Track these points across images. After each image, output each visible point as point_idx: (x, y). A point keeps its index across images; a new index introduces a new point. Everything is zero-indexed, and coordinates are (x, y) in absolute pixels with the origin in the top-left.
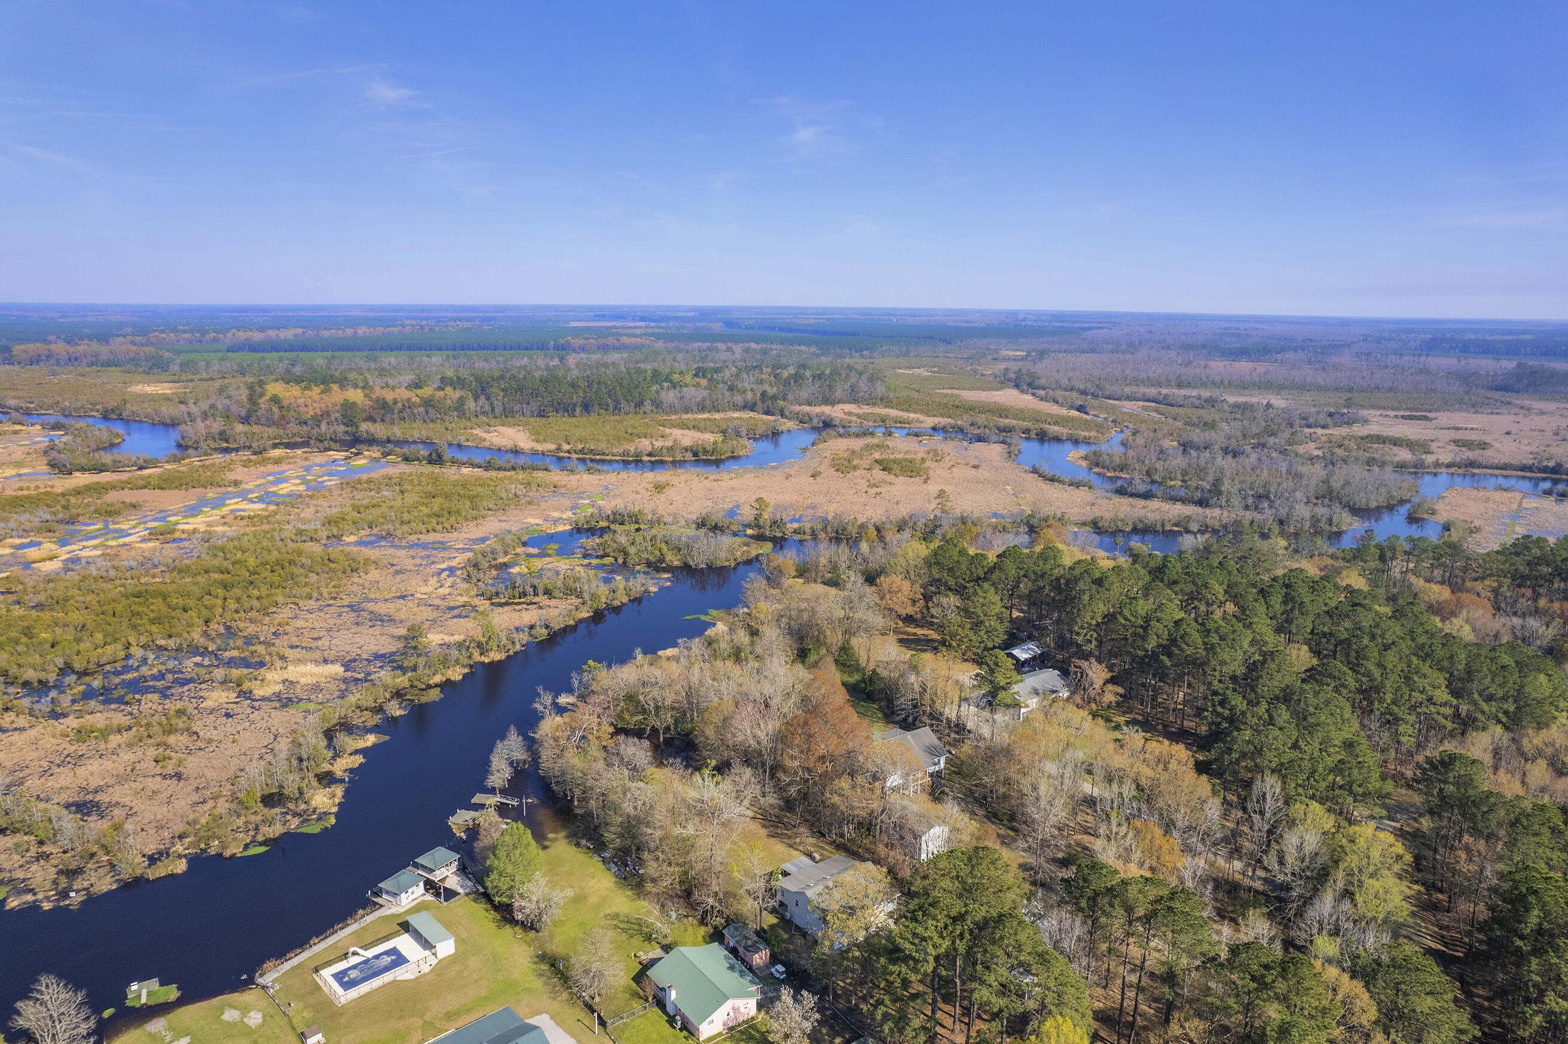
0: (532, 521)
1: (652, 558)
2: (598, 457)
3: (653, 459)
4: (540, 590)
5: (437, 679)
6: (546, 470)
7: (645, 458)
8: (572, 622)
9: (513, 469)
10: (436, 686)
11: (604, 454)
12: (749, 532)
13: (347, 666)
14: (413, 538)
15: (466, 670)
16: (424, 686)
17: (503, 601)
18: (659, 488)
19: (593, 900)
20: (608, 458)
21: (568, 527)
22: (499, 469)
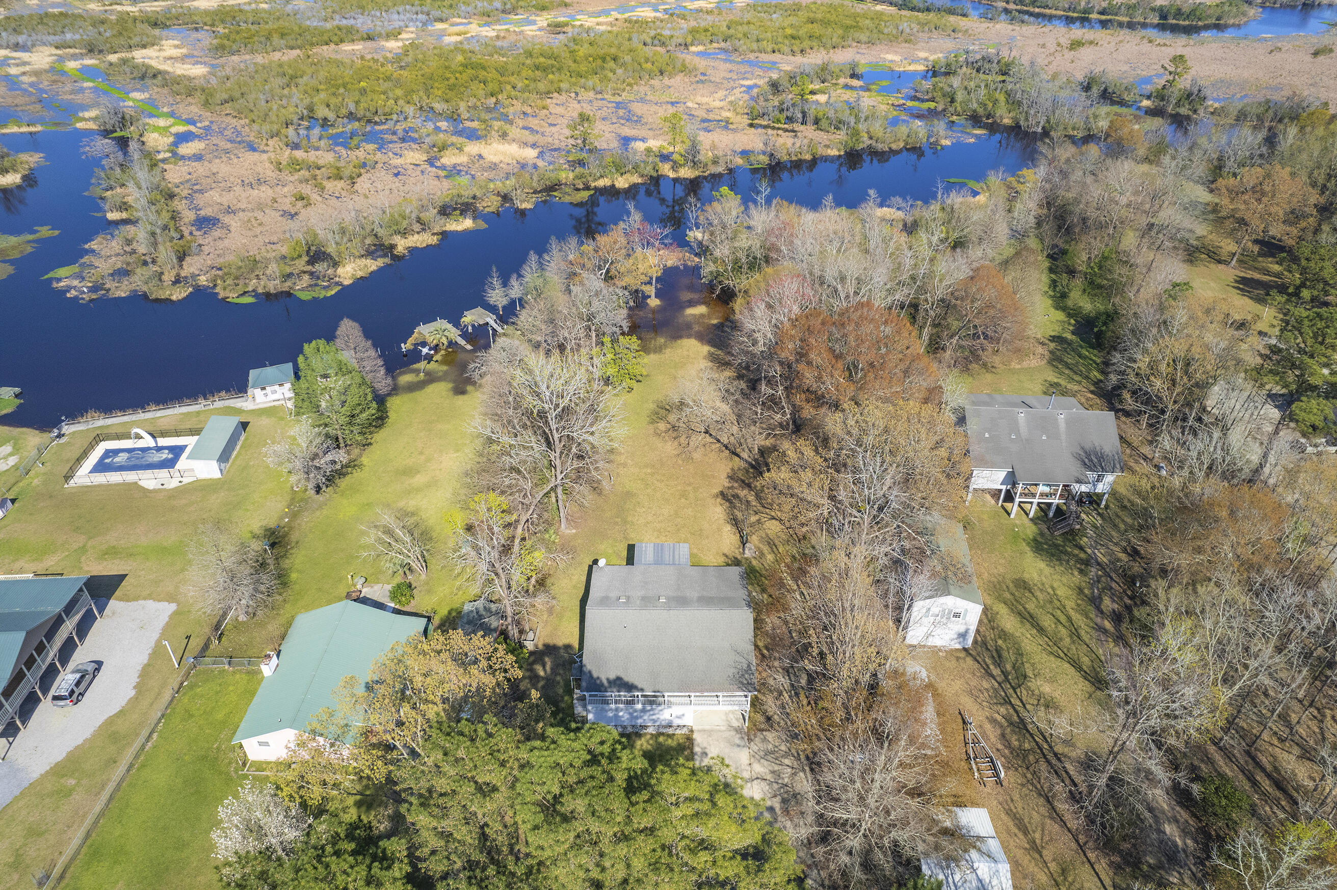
0: (889, 57)
1: (981, 111)
2: (1037, 10)
3: (1103, 17)
4: (810, 119)
5: (602, 183)
6: (964, 15)
7: (1094, 16)
8: (808, 157)
9: (928, 10)
10: (596, 188)
11: (1047, 7)
12: (1146, 103)
13: (541, 155)
14: (752, 56)
15: (640, 181)
16: (581, 186)
17: (765, 123)
18: (1075, 45)
19: (419, 480)
20: (1048, 11)
21: (921, 68)
22: (913, 9)
